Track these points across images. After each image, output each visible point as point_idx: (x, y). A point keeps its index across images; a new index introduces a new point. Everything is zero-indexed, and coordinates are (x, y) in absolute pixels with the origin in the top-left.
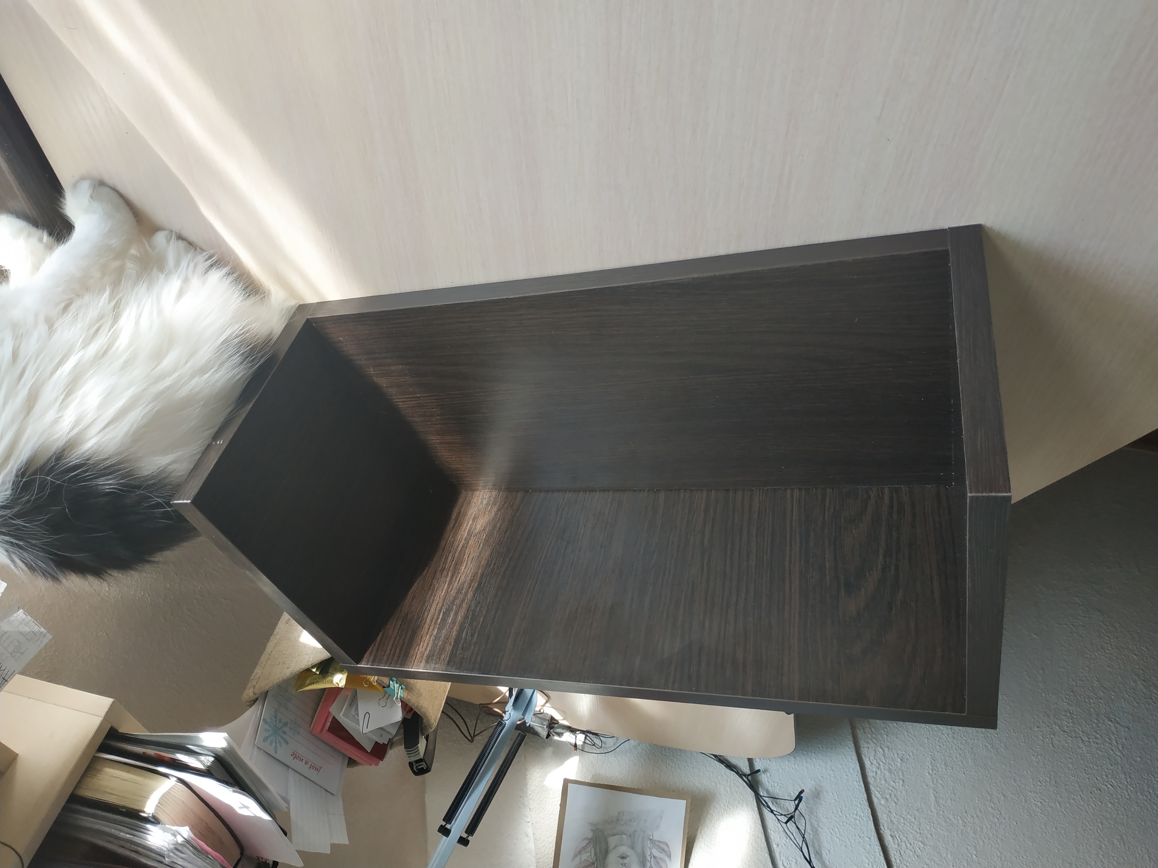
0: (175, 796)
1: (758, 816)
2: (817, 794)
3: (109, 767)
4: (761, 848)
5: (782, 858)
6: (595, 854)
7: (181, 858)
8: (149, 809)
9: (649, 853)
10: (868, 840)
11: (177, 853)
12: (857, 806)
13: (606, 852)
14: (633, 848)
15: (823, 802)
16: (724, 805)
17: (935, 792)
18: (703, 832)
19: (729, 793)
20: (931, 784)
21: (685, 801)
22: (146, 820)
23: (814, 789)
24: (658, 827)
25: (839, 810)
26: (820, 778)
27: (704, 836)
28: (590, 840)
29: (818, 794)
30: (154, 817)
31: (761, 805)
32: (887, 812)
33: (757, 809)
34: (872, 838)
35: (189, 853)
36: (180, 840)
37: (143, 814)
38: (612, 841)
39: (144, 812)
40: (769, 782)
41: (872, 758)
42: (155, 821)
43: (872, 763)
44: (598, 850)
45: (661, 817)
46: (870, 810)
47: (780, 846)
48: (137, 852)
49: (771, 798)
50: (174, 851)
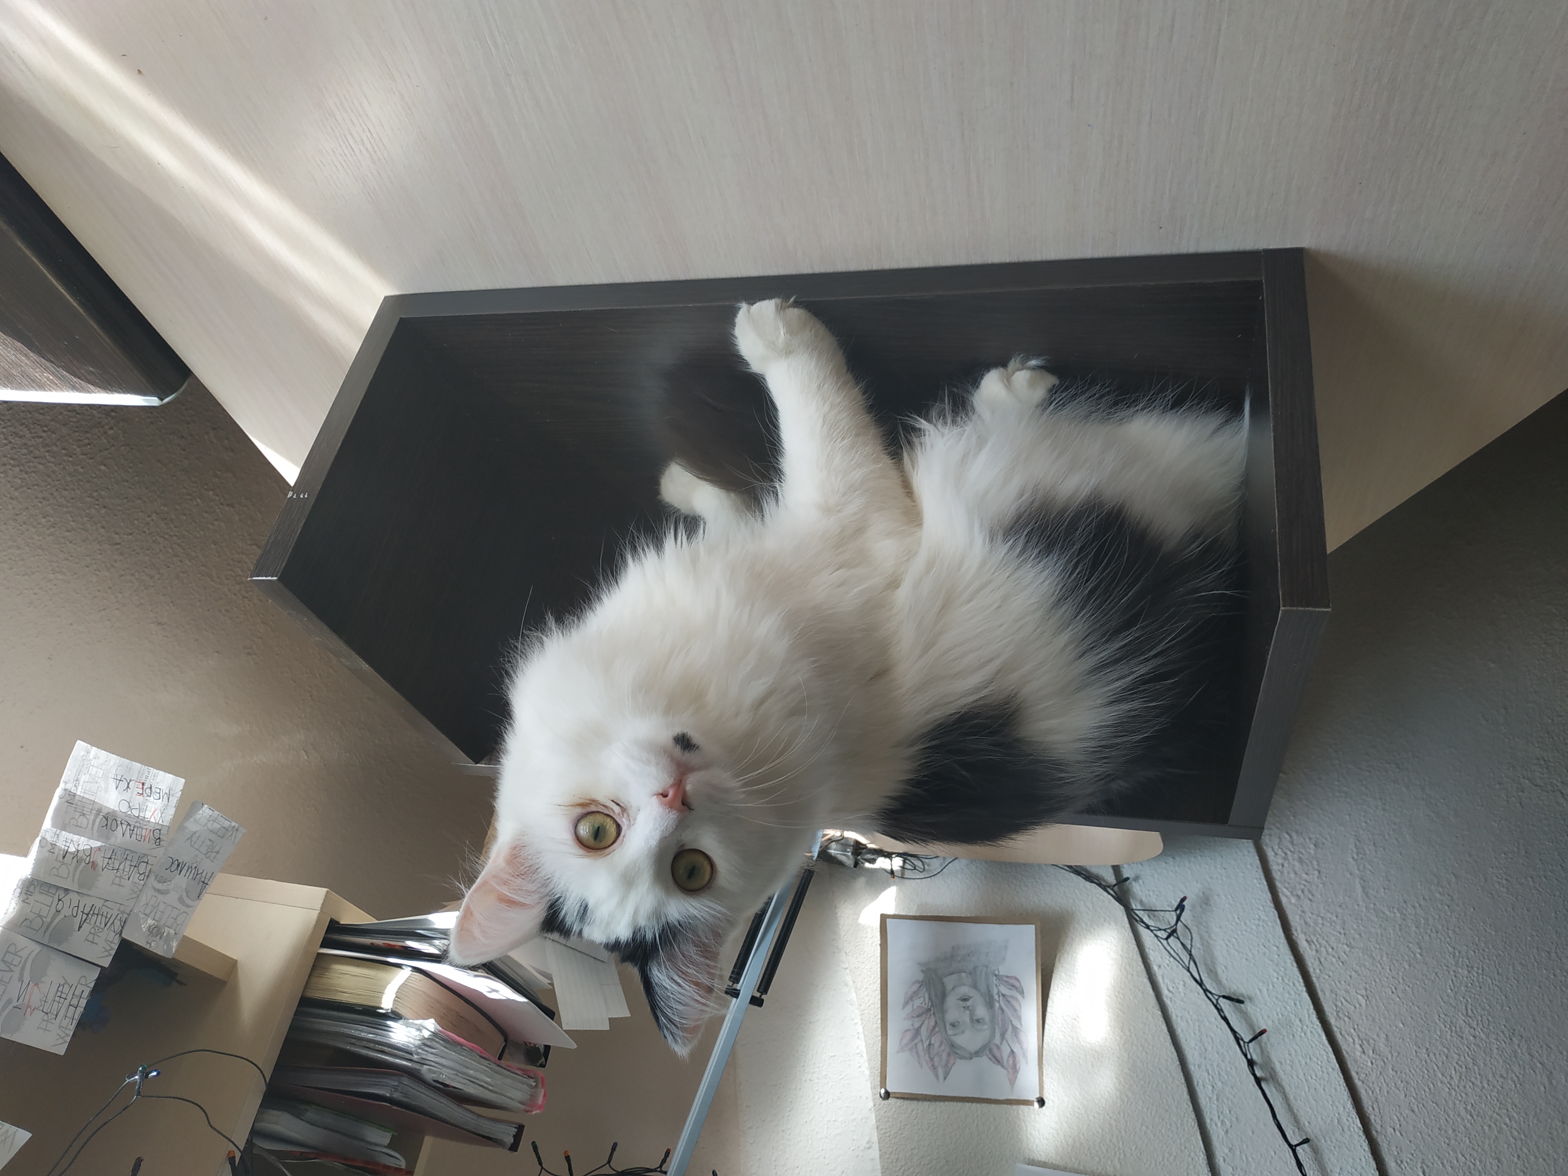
0: (413, 988)
1: (1131, 934)
2: (1206, 901)
3: (335, 964)
4: (1138, 972)
5: (1166, 981)
6: (930, 998)
7: (432, 1053)
8: (387, 1003)
9: (995, 991)
10: (1276, 948)
11: (426, 1048)
12: (1259, 909)
13: (944, 996)
14: (975, 986)
15: (1214, 909)
16: (1086, 925)
17: (1362, 882)
18: (1062, 960)
19: (1091, 909)
20: (1357, 872)
21: (1033, 926)
22: (386, 1016)
23: (1201, 894)
24: (1004, 959)
25: (1236, 916)
26: (1208, 879)
27: (1064, 965)
28: (922, 984)
29: (1208, 899)
30: (393, 1012)
31: (1134, 921)
32: (1300, 912)
33: (1128, 925)
34: (1281, 947)
35: (440, 1047)
36: (426, 1034)
37: (381, 1011)
38: (949, 982)
39: (382, 1009)
40: (1141, 891)
41: (1276, 847)
42: (395, 1016)
43: (1276, 854)
44: (933, 993)
45: (1006, 947)
46: (1276, 913)
47: (1162, 967)
48: (383, 1052)
49: (1147, 910)
50: (423, 1047)
